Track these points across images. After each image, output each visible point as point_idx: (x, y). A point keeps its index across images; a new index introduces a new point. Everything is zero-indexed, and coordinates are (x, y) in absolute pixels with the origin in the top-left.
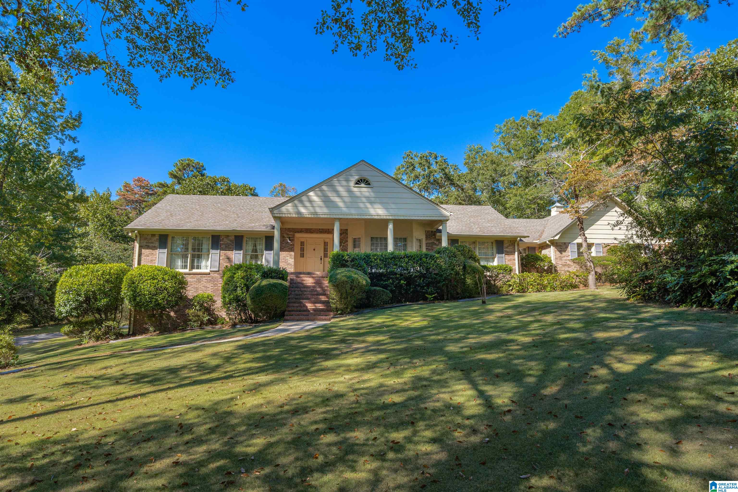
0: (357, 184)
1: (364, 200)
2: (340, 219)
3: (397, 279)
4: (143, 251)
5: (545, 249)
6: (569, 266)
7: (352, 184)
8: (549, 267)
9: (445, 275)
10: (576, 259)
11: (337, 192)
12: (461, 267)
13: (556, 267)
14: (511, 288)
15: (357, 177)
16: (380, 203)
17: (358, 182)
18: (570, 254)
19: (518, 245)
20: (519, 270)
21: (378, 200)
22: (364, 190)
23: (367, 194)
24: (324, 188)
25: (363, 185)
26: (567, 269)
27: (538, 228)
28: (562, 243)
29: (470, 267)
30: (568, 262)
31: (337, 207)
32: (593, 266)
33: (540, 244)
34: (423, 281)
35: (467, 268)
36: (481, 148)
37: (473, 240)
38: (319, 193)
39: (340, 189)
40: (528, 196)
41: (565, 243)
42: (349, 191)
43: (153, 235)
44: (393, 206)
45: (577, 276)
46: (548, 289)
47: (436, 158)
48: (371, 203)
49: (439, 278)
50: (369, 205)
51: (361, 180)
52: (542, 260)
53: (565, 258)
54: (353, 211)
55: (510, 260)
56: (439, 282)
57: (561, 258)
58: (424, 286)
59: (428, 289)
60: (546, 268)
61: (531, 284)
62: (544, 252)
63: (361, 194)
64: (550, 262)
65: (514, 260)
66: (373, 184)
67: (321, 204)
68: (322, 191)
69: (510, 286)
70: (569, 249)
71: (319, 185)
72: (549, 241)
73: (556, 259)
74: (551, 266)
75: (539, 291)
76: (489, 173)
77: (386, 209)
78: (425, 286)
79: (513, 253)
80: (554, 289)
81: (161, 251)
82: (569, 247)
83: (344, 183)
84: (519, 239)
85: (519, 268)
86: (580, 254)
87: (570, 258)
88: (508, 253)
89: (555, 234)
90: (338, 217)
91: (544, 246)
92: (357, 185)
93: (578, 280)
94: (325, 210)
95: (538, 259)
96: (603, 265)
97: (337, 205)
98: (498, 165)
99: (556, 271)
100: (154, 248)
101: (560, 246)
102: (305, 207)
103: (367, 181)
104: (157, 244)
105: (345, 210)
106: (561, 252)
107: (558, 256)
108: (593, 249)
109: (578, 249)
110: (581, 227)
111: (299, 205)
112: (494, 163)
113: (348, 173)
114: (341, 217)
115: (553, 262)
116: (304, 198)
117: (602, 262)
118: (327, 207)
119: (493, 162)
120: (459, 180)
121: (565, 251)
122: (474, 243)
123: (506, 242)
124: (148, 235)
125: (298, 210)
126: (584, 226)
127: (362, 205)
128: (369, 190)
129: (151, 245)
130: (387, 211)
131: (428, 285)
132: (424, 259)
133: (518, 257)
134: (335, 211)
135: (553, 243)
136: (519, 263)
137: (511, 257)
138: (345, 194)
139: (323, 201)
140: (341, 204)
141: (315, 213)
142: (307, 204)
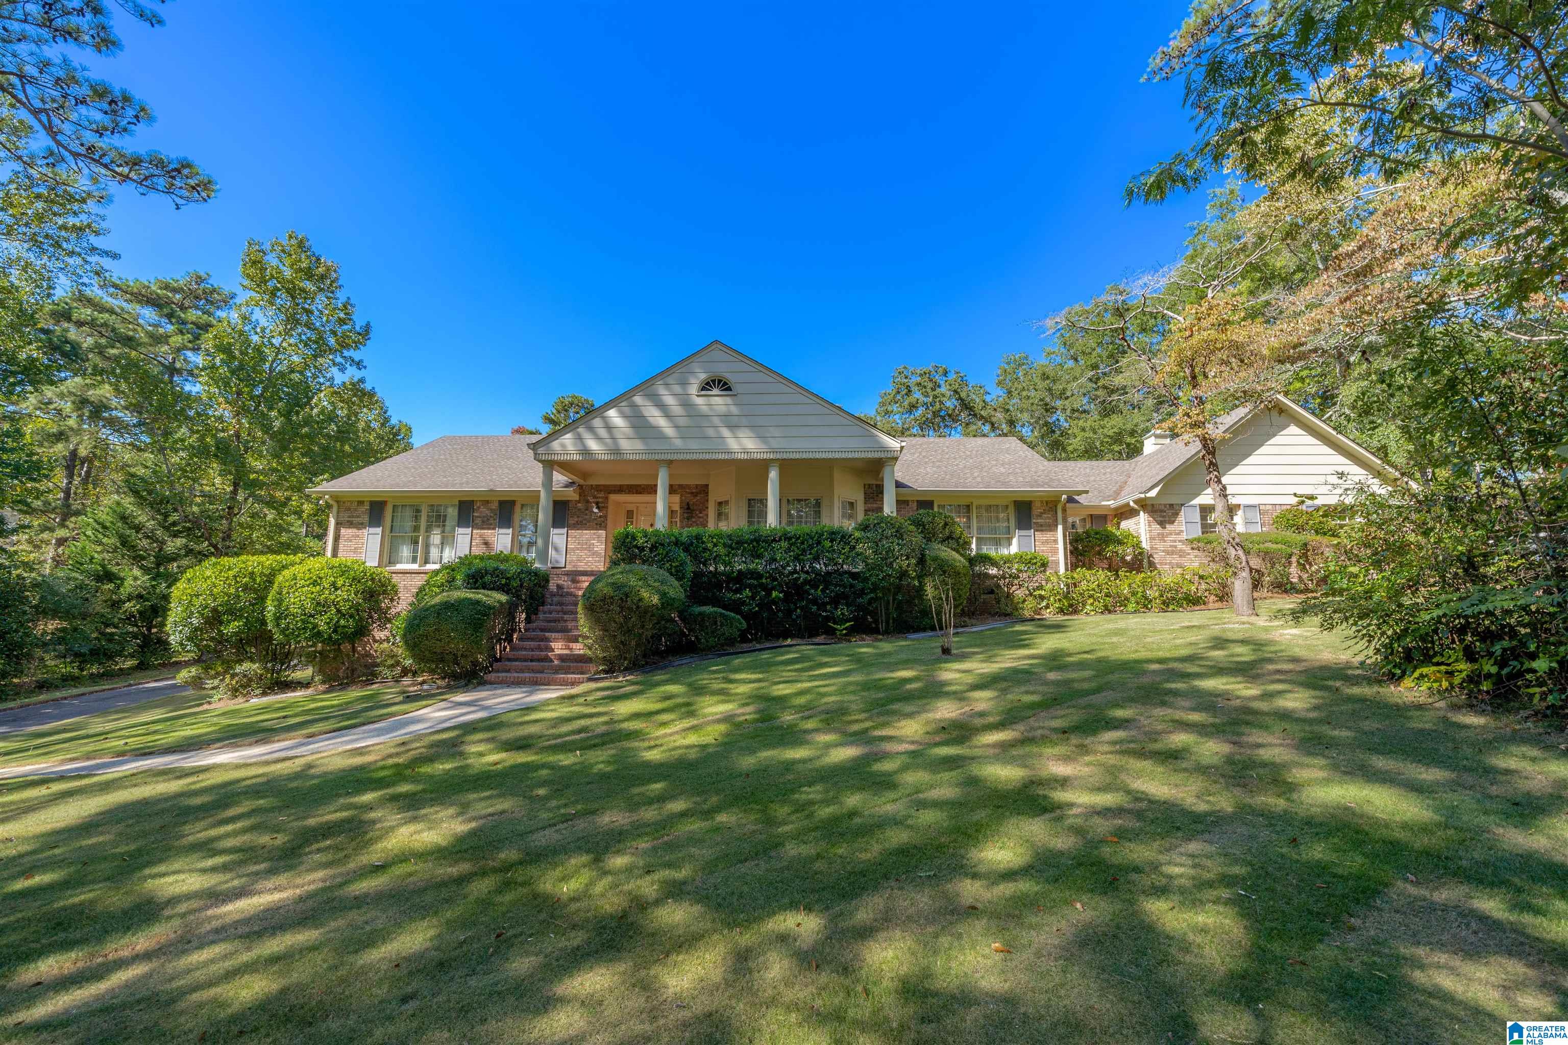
0: (703, 389)
1: (716, 421)
2: (670, 463)
3: (764, 587)
4: (343, 531)
5: (1127, 518)
6: (1182, 554)
7: (693, 389)
8: (1135, 556)
9: (873, 579)
10: (1199, 540)
12: (913, 561)
13: (1151, 556)
14: (1044, 604)
15: (703, 376)
16: (752, 427)
17: (706, 386)
18: (1183, 528)
19: (1064, 510)
20: (1066, 564)
21: (744, 421)
22: (718, 402)
23: (723, 409)
24: (638, 399)
25: (716, 391)
26: (1176, 559)
27: (1115, 476)
28: (1165, 505)
29: (935, 559)
30: (1180, 546)
31: (663, 437)
32: (1243, 558)
33: (1116, 509)
34: (823, 591)
35: (929, 562)
36: (1026, 358)
37: (963, 502)
38: (627, 410)
39: (669, 400)
40: (1106, 431)
41: (1171, 505)
42: (686, 404)
43: (361, 503)
44: (776, 432)
45: (1201, 577)
46: (1131, 607)
47: (945, 373)
48: (732, 427)
49: (860, 586)
50: (726, 432)
51: (714, 381)
52: (1120, 542)
53: (1173, 537)
54: (694, 445)
55: (1047, 542)
56: (862, 593)
57: (1162, 538)
58: (825, 604)
59: (836, 608)
60: (1128, 558)
61: (1091, 596)
62: (1125, 524)
63: (711, 410)
64: (1138, 545)
65: (1056, 541)
66: (737, 389)
67: (629, 431)
68: (634, 406)
69: (1042, 598)
70: (1182, 518)
71: (626, 396)
72: (1135, 502)
73: (1152, 539)
74: (1140, 554)
75: (1110, 612)
76: (1039, 394)
77: (762, 438)
78: (828, 603)
79: (1052, 527)
80: (1145, 606)
81: (372, 530)
82: (1182, 513)
83: (677, 389)
84: (1064, 497)
85: (1066, 558)
86: (1207, 528)
87: (1184, 536)
88: (1041, 528)
89: (1150, 485)
90: (663, 457)
91: (1126, 512)
92: (703, 393)
93: (1203, 586)
94: (638, 445)
95: (1109, 539)
96: (1266, 553)
97: (661, 433)
98: (1054, 381)
99: (1152, 565)
100: (360, 526)
101: (1162, 511)
102: (598, 438)
103: (725, 384)
104: (366, 518)
105: (678, 443)
106: (1162, 524)
107: (1155, 533)
108: (1238, 519)
109: (1203, 518)
110: (1211, 463)
111: (586, 435)
112: (1048, 378)
113: (683, 370)
114: (669, 457)
115: (1144, 545)
116: (597, 422)
117: (1262, 546)
118: (642, 438)
119: (1045, 377)
120: (984, 408)
121: (1173, 522)
122: (968, 507)
123: (1038, 504)
124: (352, 502)
125: (584, 445)
126: (1219, 460)
127: (711, 432)
128: (729, 400)
129: (355, 520)
130: (765, 443)
131: (835, 602)
132: (827, 544)
133: (1065, 536)
134: (655, 445)
135: (1144, 505)
136: (1065, 549)
137: (1048, 535)
138: (677, 410)
139: (633, 427)
140: (669, 431)
141: (617, 451)
142: (603, 433)
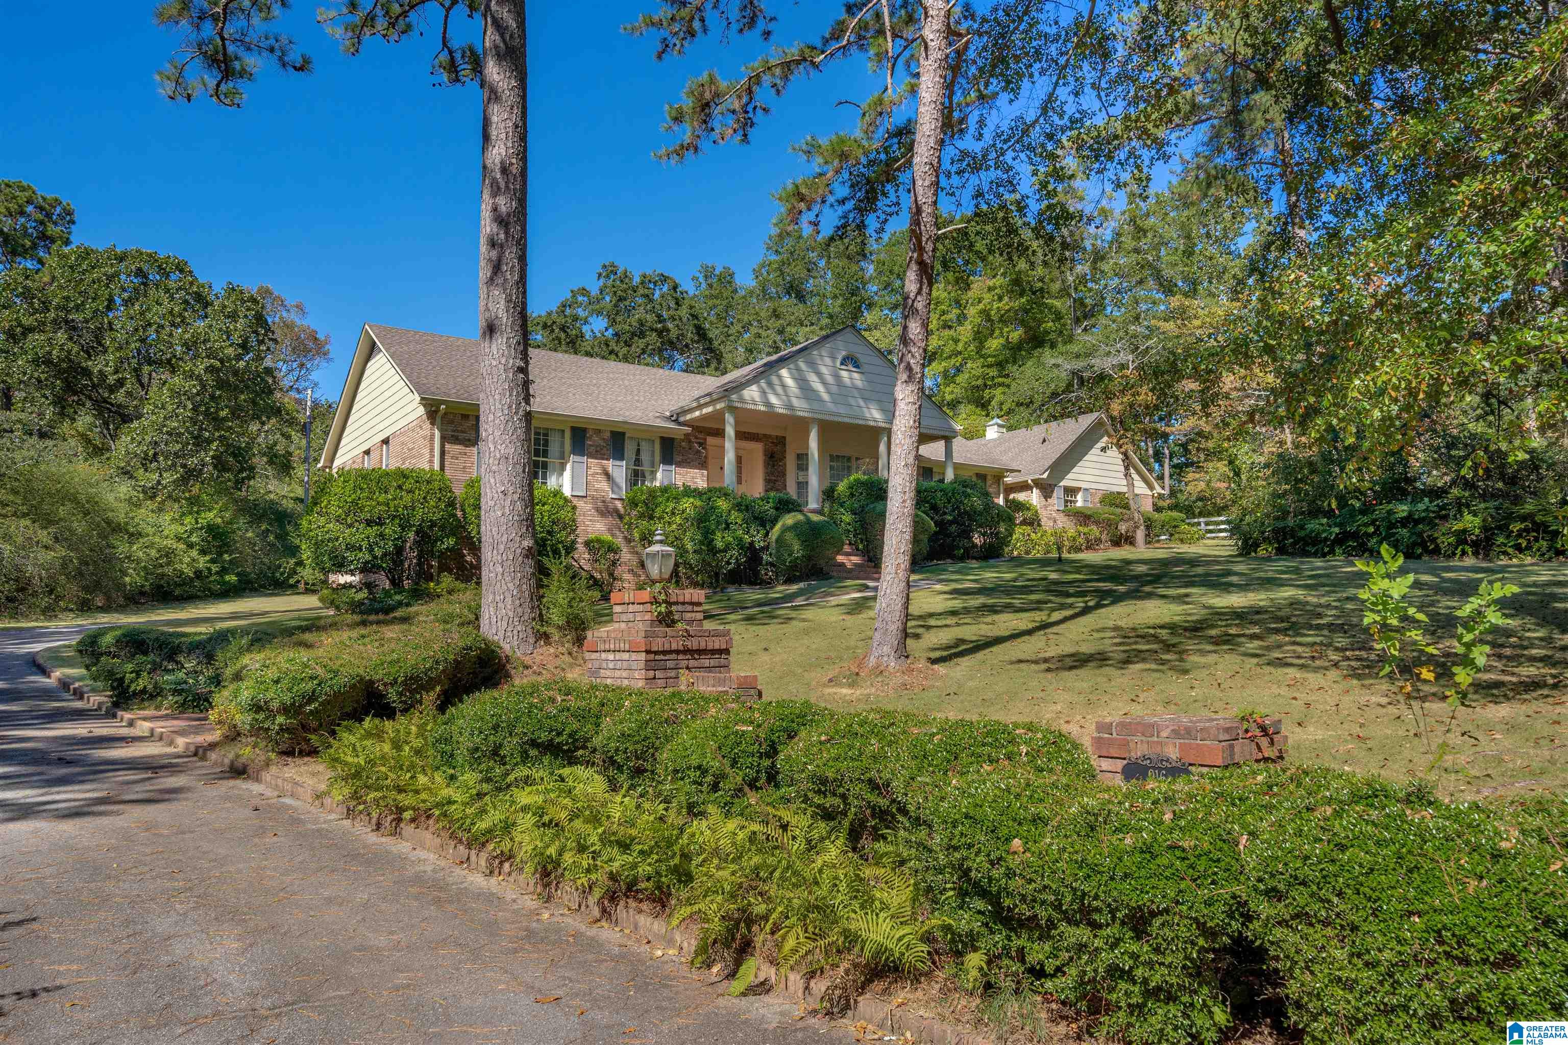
0: (844, 364)
1: (856, 393)
2: (820, 421)
4: (447, 446)
6: (1054, 520)
7: (838, 363)
11: (819, 374)
13: (1040, 520)
15: (843, 354)
16: (879, 401)
17: (846, 362)
18: (1056, 502)
21: (872, 395)
22: (854, 377)
23: (858, 383)
24: (800, 363)
25: (850, 367)
26: (1052, 523)
28: (1048, 485)
30: (1054, 514)
31: (820, 400)
38: (794, 372)
39: (824, 370)
42: (835, 375)
43: (465, 416)
48: (865, 399)
50: (862, 403)
51: (849, 359)
53: (1050, 508)
54: (842, 410)
57: (1045, 508)
63: (851, 382)
66: (866, 368)
67: (797, 391)
68: (798, 369)
70: (1055, 494)
72: (1033, 480)
73: (1041, 508)
74: (1034, 518)
82: (1055, 491)
83: (828, 360)
84: (1006, 473)
87: (1056, 508)
90: (817, 416)
91: (1024, 488)
92: (844, 367)
94: (804, 404)
97: (819, 396)
99: (1040, 526)
100: (468, 443)
101: (1046, 488)
102: (777, 394)
103: (857, 362)
104: (473, 435)
105: (831, 407)
106: (1046, 498)
107: (1042, 504)
108: (1079, 497)
109: (1065, 496)
111: (767, 389)
113: (831, 343)
114: (822, 417)
116: (774, 379)
118: (807, 399)
121: (1050, 497)
123: (989, 477)
124: (455, 415)
125: (767, 398)
127: (853, 402)
128: (861, 376)
129: (461, 436)
134: (816, 406)
135: (1038, 484)
138: (830, 379)
139: (801, 388)
140: (826, 397)
141: (790, 407)
142: (779, 389)
